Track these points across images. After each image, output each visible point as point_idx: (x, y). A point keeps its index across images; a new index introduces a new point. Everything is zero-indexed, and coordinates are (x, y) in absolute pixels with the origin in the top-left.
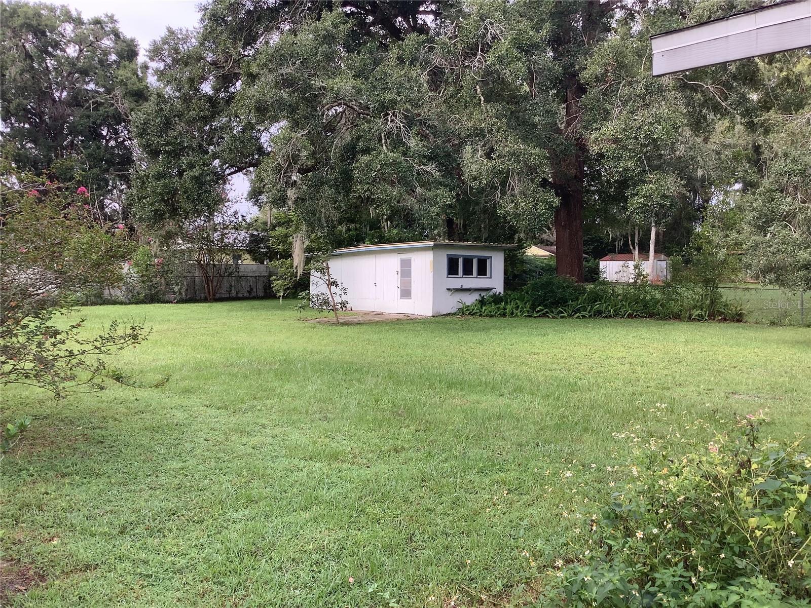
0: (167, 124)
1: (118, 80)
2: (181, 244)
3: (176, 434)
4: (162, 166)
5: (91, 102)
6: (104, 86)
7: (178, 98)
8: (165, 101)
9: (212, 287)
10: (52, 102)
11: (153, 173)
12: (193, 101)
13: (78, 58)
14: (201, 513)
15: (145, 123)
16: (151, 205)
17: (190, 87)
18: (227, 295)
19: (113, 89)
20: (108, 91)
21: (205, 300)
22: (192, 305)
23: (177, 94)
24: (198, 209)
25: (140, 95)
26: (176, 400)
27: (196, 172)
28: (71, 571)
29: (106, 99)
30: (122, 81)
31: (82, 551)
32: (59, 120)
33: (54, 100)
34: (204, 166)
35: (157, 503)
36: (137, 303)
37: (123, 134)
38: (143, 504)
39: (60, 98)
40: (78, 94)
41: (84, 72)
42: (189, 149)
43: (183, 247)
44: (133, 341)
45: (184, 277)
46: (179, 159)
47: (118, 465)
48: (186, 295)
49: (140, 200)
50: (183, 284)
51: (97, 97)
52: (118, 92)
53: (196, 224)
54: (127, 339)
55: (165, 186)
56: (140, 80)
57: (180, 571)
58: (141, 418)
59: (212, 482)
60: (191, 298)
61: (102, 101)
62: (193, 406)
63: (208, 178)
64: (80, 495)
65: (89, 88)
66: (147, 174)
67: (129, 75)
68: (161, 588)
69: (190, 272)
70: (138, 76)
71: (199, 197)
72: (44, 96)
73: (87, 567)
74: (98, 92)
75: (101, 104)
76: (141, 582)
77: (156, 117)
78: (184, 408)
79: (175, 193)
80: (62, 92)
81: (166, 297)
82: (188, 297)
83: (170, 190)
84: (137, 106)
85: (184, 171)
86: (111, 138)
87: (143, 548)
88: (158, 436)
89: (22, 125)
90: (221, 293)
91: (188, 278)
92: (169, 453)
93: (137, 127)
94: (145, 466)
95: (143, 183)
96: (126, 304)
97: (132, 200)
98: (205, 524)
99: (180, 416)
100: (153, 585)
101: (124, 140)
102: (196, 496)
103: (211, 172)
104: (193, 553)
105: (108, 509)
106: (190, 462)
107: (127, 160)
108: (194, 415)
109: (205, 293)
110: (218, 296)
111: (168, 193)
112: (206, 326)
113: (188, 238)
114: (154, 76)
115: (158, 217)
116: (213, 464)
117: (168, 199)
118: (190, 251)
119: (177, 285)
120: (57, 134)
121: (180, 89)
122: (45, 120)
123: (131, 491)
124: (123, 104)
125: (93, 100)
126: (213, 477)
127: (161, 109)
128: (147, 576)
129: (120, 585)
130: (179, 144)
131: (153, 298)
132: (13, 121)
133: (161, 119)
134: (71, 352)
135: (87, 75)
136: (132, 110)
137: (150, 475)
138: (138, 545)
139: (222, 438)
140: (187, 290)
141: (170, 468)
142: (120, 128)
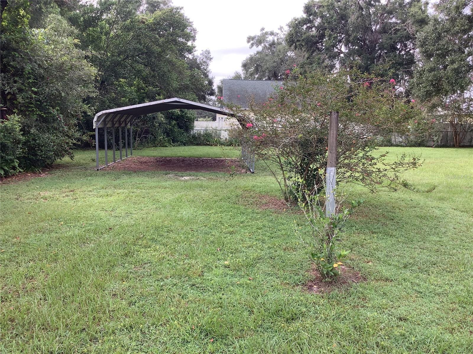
0: (439, 38)
1: (410, 15)
2: (440, 111)
3: (435, 222)
4: (433, 64)
5: (393, 29)
6: (401, 19)
7: (447, 20)
8: (439, 23)
9: (459, 138)
10: (371, 32)
11: (427, 69)
12: (457, 20)
13: (387, 5)
14: (451, 267)
15: (425, 38)
16: (424, 88)
17: (456, 12)
18: (469, 144)
19: (406, 20)
20: (403, 22)
21: (454, 146)
22: (445, 149)
23: (447, 18)
24: (454, 89)
25: (422, 22)
26: (435, 203)
27: (456, 66)
28: (379, 280)
29: (402, 27)
30: (413, 14)
31: (384, 271)
32: (374, 42)
33: (372, 31)
34: (461, 62)
35: (424, 256)
36: (410, 146)
37: (409, 46)
38: (417, 255)
39: (375, 29)
40: (385, 26)
41: (390, 13)
42: (452, 51)
43: (442, 113)
44: (413, 166)
45: (441, 131)
46: (445, 58)
47: (402, 233)
48: (441, 143)
49: (418, 85)
50: (440, 136)
51: (396, 26)
52: (409, 21)
53: (452, 98)
54: (410, 165)
55: (435, 75)
56: (424, 12)
57: (439, 294)
58: (414, 210)
59: (458, 252)
60: (445, 144)
61: (399, 28)
62: (445, 208)
63: (463, 69)
64: (382, 244)
65: (392, 22)
66: (424, 69)
67: (417, 10)
68: (427, 300)
69: (444, 129)
70: (422, 9)
71: (456, 81)
72: (367, 29)
73: (387, 280)
74: (397, 23)
75: (399, 30)
76: (416, 294)
77: (432, 34)
78: (440, 208)
79: (439, 79)
80: (377, 26)
81: (428, 144)
82: (442, 144)
83: (437, 78)
84: (421, 28)
85: (447, 65)
86: (402, 49)
87: (417, 277)
88: (424, 221)
89: (354, 47)
90: (464, 142)
91: (443, 132)
92: (431, 232)
93: (420, 41)
94: (417, 236)
95: (421, 75)
96: (404, 146)
97: (413, 86)
98: (453, 274)
99: (437, 212)
100: (423, 298)
101: (410, 50)
102: (448, 258)
103: (466, 65)
104: (447, 287)
105: (398, 254)
106: (444, 239)
107: (411, 61)
108: (446, 213)
109: (453, 142)
110: (462, 144)
111: (436, 80)
112: (454, 162)
113: (445, 107)
114: (433, 8)
115: (428, 95)
116: (458, 242)
117: (436, 83)
118: (446, 116)
119: (436, 136)
120: (372, 50)
121: (449, 14)
122: (366, 43)
123: (409, 247)
124: (412, 28)
125: (394, 28)
126: (459, 250)
127: (436, 29)
128: (420, 292)
129: (405, 293)
130: (446, 49)
131: (421, 144)
132: (350, 46)
133: (436, 35)
134: (379, 169)
135: (391, 14)
136: (417, 31)
137: (420, 241)
138: (414, 275)
139: (464, 229)
140: (442, 140)
141: (432, 240)
142: (408, 43)
